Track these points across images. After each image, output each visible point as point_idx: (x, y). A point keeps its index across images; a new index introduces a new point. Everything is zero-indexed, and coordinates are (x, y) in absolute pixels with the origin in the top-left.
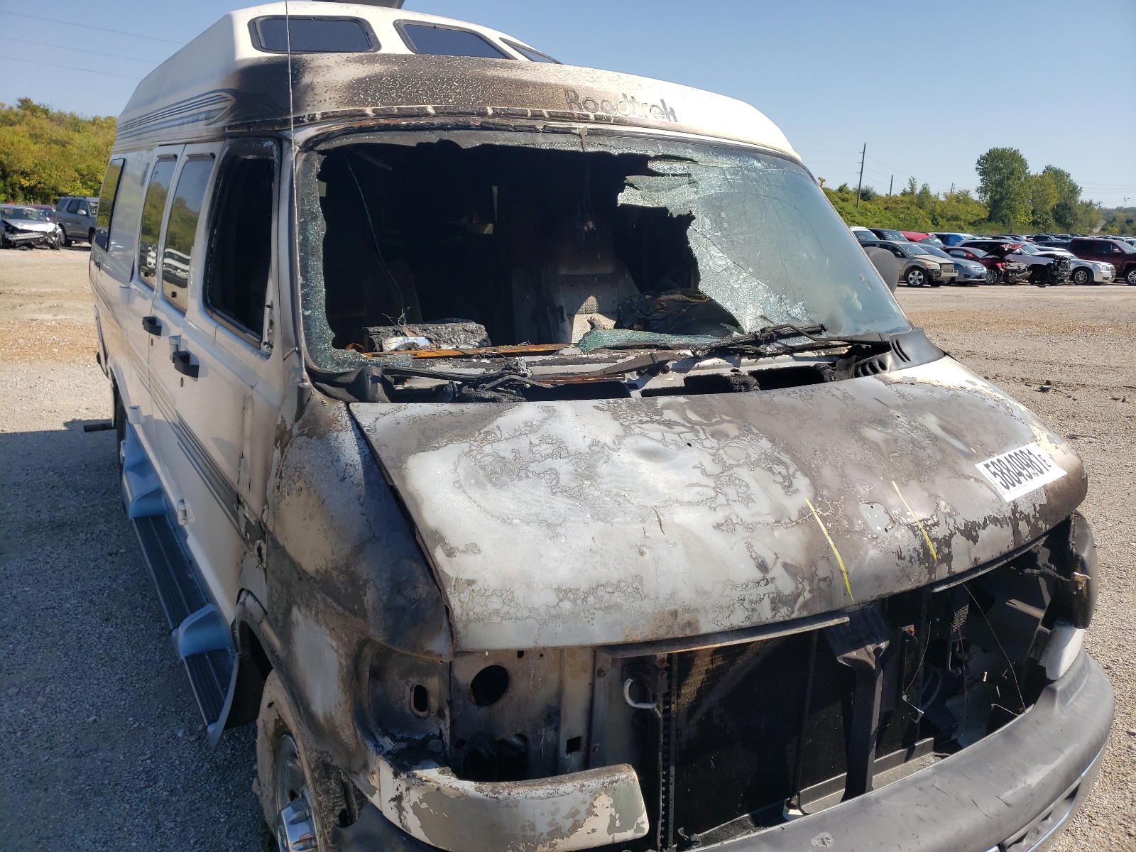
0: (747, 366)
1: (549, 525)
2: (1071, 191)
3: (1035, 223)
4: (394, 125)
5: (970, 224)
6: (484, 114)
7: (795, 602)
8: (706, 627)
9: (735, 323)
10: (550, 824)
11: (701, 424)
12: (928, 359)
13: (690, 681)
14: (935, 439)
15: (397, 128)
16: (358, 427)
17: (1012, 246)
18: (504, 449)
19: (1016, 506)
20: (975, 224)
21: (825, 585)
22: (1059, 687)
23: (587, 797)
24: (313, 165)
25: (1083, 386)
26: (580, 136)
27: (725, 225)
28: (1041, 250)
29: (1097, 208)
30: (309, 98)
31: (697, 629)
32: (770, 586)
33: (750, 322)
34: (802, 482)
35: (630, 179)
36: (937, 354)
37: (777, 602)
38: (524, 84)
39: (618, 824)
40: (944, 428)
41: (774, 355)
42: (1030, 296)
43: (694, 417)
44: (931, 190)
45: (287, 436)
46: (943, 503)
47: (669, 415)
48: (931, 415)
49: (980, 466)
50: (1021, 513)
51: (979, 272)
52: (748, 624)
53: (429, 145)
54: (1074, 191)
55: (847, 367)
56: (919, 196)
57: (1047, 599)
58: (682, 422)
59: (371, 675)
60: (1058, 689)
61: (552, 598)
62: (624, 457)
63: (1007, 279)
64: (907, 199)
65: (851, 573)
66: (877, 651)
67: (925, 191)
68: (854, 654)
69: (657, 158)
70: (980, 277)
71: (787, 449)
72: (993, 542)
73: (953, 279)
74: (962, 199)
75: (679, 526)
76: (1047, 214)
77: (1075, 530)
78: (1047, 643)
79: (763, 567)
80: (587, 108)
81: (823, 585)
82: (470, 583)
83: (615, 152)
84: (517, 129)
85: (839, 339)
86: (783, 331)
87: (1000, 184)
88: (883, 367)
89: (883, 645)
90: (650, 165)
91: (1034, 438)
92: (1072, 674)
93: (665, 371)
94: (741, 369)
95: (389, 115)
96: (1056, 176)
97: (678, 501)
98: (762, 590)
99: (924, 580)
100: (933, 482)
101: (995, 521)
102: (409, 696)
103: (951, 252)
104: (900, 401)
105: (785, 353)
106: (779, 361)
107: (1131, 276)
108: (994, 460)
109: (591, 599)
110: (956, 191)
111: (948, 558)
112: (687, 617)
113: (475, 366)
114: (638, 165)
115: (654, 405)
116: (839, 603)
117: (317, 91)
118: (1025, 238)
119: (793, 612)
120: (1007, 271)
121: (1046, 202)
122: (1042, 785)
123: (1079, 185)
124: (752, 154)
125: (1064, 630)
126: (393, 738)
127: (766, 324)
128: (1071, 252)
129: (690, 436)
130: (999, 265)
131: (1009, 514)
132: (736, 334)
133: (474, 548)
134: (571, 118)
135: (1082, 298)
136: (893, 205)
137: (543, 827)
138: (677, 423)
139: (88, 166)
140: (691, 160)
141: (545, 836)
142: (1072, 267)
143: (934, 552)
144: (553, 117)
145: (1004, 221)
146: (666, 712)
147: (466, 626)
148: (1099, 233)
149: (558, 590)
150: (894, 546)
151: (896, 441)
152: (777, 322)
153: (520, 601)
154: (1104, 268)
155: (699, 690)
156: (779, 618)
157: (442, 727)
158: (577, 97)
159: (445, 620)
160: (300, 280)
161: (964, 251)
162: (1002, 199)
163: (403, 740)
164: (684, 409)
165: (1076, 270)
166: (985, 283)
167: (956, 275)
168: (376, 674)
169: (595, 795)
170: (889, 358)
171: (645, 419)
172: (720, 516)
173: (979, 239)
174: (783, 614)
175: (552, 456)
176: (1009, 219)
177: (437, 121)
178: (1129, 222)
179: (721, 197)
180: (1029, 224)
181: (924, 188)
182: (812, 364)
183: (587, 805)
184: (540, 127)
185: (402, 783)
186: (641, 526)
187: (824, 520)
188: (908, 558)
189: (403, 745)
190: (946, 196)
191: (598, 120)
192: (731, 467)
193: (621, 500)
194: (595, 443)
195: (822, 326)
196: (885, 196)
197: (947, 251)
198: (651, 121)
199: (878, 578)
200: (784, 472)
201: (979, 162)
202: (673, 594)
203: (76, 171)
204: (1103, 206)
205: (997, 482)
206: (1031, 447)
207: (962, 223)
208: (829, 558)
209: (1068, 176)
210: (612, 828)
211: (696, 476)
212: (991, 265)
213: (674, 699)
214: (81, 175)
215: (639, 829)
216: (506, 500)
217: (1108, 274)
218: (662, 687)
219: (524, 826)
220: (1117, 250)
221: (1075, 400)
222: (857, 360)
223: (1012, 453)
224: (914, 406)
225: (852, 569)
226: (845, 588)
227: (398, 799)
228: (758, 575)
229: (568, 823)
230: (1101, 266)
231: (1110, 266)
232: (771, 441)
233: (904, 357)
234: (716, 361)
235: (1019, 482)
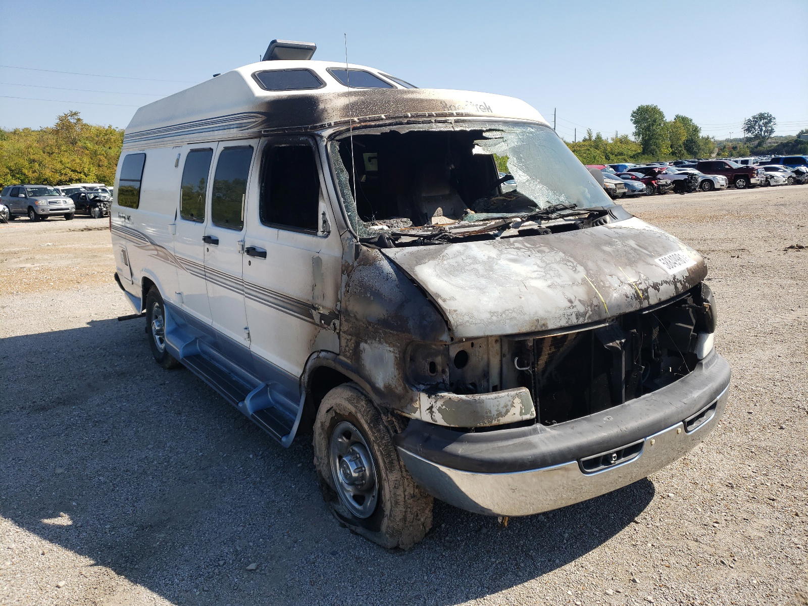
0: (545, 224)
1: (480, 289)
2: (695, 131)
3: (673, 153)
4: (369, 125)
5: (631, 157)
6: (407, 117)
7: (586, 316)
8: (551, 326)
9: (535, 205)
10: (497, 411)
11: (532, 248)
12: (626, 218)
13: (542, 358)
14: (635, 250)
15: (370, 127)
16: (388, 258)
17: (661, 169)
18: (452, 262)
19: (675, 276)
20: (634, 157)
21: (597, 309)
22: (704, 362)
23: (510, 398)
24: (335, 147)
25: (713, 251)
26: (451, 123)
27: (523, 160)
28: (679, 170)
29: (713, 140)
30: (325, 115)
31: (547, 327)
32: (574, 308)
33: (542, 204)
34: (580, 268)
35: (476, 142)
36: (629, 216)
37: (578, 315)
38: (422, 101)
39: (523, 411)
40: (638, 246)
41: (555, 219)
42: (676, 200)
43: (529, 246)
44: (602, 136)
45: (350, 268)
46: (642, 275)
47: (517, 245)
48: (632, 240)
49: (657, 260)
50: (677, 279)
51: (641, 188)
52: (567, 325)
53: (386, 133)
54: (696, 130)
55: (589, 224)
56: (595, 141)
57: (694, 321)
58: (524, 247)
59: (411, 360)
60: (704, 363)
61: (488, 316)
62: (503, 262)
63: (660, 191)
64: (586, 143)
65: (607, 303)
66: (621, 343)
67: (599, 138)
68: (611, 344)
69: (487, 131)
70: (641, 191)
71: (571, 256)
72: (667, 292)
73: (624, 193)
74: (624, 141)
75: (533, 287)
76: (680, 146)
77: (703, 289)
78: (696, 342)
79: (570, 301)
80: (451, 110)
81: (596, 308)
82: (455, 311)
83: (468, 130)
84: (423, 122)
85: (584, 210)
86: (559, 207)
87: (648, 128)
88: (606, 222)
89: (623, 341)
90: (484, 134)
91: (680, 249)
92: (709, 357)
93: (509, 228)
94: (541, 225)
95: (365, 121)
96: (683, 121)
97: (530, 278)
98: (572, 310)
99: (638, 307)
100: (637, 267)
101: (666, 282)
102: (427, 367)
103: (621, 176)
104: (617, 235)
105: (560, 218)
106: (558, 222)
107: (738, 183)
108: (663, 258)
109: (504, 315)
110: (619, 136)
111: (647, 298)
112: (543, 322)
113: (427, 231)
114: (478, 135)
115: (509, 241)
116: (604, 316)
117: (329, 112)
118: (668, 164)
119: (585, 320)
120: (659, 186)
121: (679, 139)
122: (699, 397)
123: (699, 126)
124: (528, 125)
125: (703, 335)
126: (424, 384)
127: (550, 205)
128: (699, 170)
129: (529, 253)
130: (653, 182)
131: (672, 280)
132: (537, 210)
133: (453, 298)
134: (445, 115)
135: (708, 199)
136: (578, 149)
137: (494, 413)
138: (521, 248)
139: (15, 164)
140: (502, 130)
141: (495, 416)
142: (700, 180)
143: (641, 295)
144: (438, 115)
145: (653, 153)
146: (533, 372)
147: (456, 328)
148: (716, 157)
149: (490, 312)
150: (624, 292)
151: (618, 251)
152: (554, 204)
153: (476, 317)
154: (720, 180)
155: (546, 363)
156: (580, 322)
157: (444, 377)
158: (446, 105)
159: (446, 328)
160: (342, 200)
161: (630, 174)
162: (650, 139)
163: (427, 385)
164: (523, 243)
165: (703, 182)
166: (645, 195)
167: (626, 190)
168: (412, 359)
169: (514, 398)
170: (608, 218)
171: (508, 247)
172: (549, 282)
173: (638, 167)
174: (581, 321)
175: (472, 263)
176: (656, 152)
177: (387, 122)
178: (734, 148)
179: (519, 147)
180: (670, 154)
181: (598, 136)
182: (573, 222)
183: (511, 402)
184: (433, 121)
185: (432, 400)
186: (517, 288)
187: (593, 282)
188: (630, 297)
189: (429, 387)
190: (613, 139)
191: (458, 115)
192: (549, 264)
193: (507, 278)
194: (489, 257)
195: (575, 205)
196: (572, 143)
197: (619, 175)
198: (481, 113)
199: (619, 306)
200: (572, 265)
201: (632, 116)
202: (536, 313)
203: (7, 168)
204: (716, 139)
205: (665, 267)
206: (679, 252)
207: (626, 157)
208: (596, 297)
209: (691, 120)
210: (521, 414)
211: (536, 268)
212: (648, 182)
213: (536, 365)
214: (11, 170)
215: (532, 414)
216: (458, 281)
217: (723, 183)
218: (532, 359)
219: (486, 412)
220: (727, 167)
221: (709, 259)
222: (593, 220)
223: (670, 255)
224: (623, 237)
225: (607, 302)
226: (606, 310)
227: (431, 408)
228: (569, 304)
229: (504, 410)
230: (718, 178)
231: (724, 177)
232: (563, 253)
233: (614, 217)
234: (530, 222)
235: (675, 266)
